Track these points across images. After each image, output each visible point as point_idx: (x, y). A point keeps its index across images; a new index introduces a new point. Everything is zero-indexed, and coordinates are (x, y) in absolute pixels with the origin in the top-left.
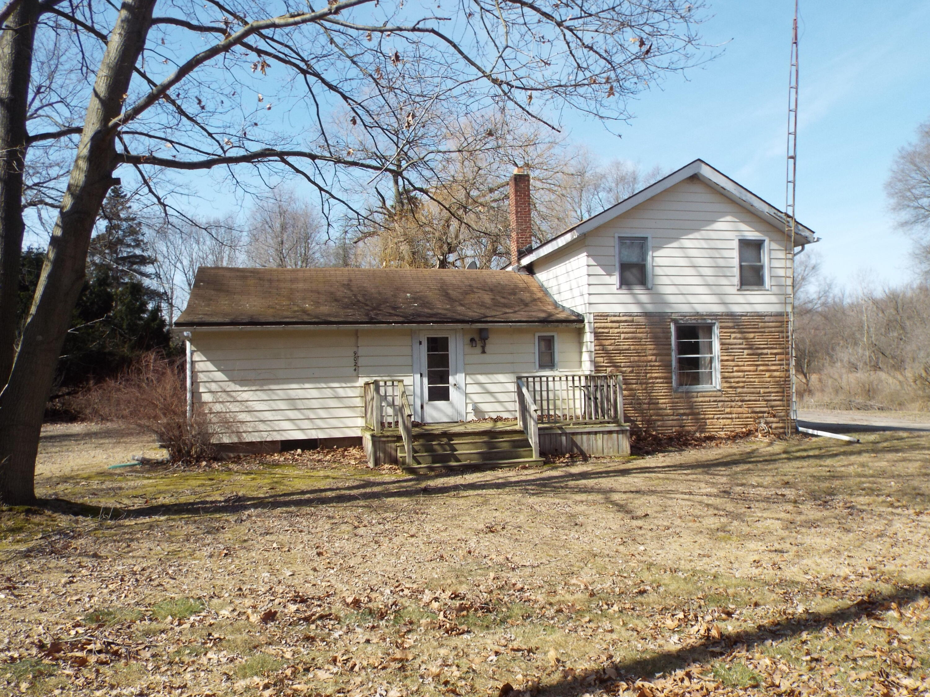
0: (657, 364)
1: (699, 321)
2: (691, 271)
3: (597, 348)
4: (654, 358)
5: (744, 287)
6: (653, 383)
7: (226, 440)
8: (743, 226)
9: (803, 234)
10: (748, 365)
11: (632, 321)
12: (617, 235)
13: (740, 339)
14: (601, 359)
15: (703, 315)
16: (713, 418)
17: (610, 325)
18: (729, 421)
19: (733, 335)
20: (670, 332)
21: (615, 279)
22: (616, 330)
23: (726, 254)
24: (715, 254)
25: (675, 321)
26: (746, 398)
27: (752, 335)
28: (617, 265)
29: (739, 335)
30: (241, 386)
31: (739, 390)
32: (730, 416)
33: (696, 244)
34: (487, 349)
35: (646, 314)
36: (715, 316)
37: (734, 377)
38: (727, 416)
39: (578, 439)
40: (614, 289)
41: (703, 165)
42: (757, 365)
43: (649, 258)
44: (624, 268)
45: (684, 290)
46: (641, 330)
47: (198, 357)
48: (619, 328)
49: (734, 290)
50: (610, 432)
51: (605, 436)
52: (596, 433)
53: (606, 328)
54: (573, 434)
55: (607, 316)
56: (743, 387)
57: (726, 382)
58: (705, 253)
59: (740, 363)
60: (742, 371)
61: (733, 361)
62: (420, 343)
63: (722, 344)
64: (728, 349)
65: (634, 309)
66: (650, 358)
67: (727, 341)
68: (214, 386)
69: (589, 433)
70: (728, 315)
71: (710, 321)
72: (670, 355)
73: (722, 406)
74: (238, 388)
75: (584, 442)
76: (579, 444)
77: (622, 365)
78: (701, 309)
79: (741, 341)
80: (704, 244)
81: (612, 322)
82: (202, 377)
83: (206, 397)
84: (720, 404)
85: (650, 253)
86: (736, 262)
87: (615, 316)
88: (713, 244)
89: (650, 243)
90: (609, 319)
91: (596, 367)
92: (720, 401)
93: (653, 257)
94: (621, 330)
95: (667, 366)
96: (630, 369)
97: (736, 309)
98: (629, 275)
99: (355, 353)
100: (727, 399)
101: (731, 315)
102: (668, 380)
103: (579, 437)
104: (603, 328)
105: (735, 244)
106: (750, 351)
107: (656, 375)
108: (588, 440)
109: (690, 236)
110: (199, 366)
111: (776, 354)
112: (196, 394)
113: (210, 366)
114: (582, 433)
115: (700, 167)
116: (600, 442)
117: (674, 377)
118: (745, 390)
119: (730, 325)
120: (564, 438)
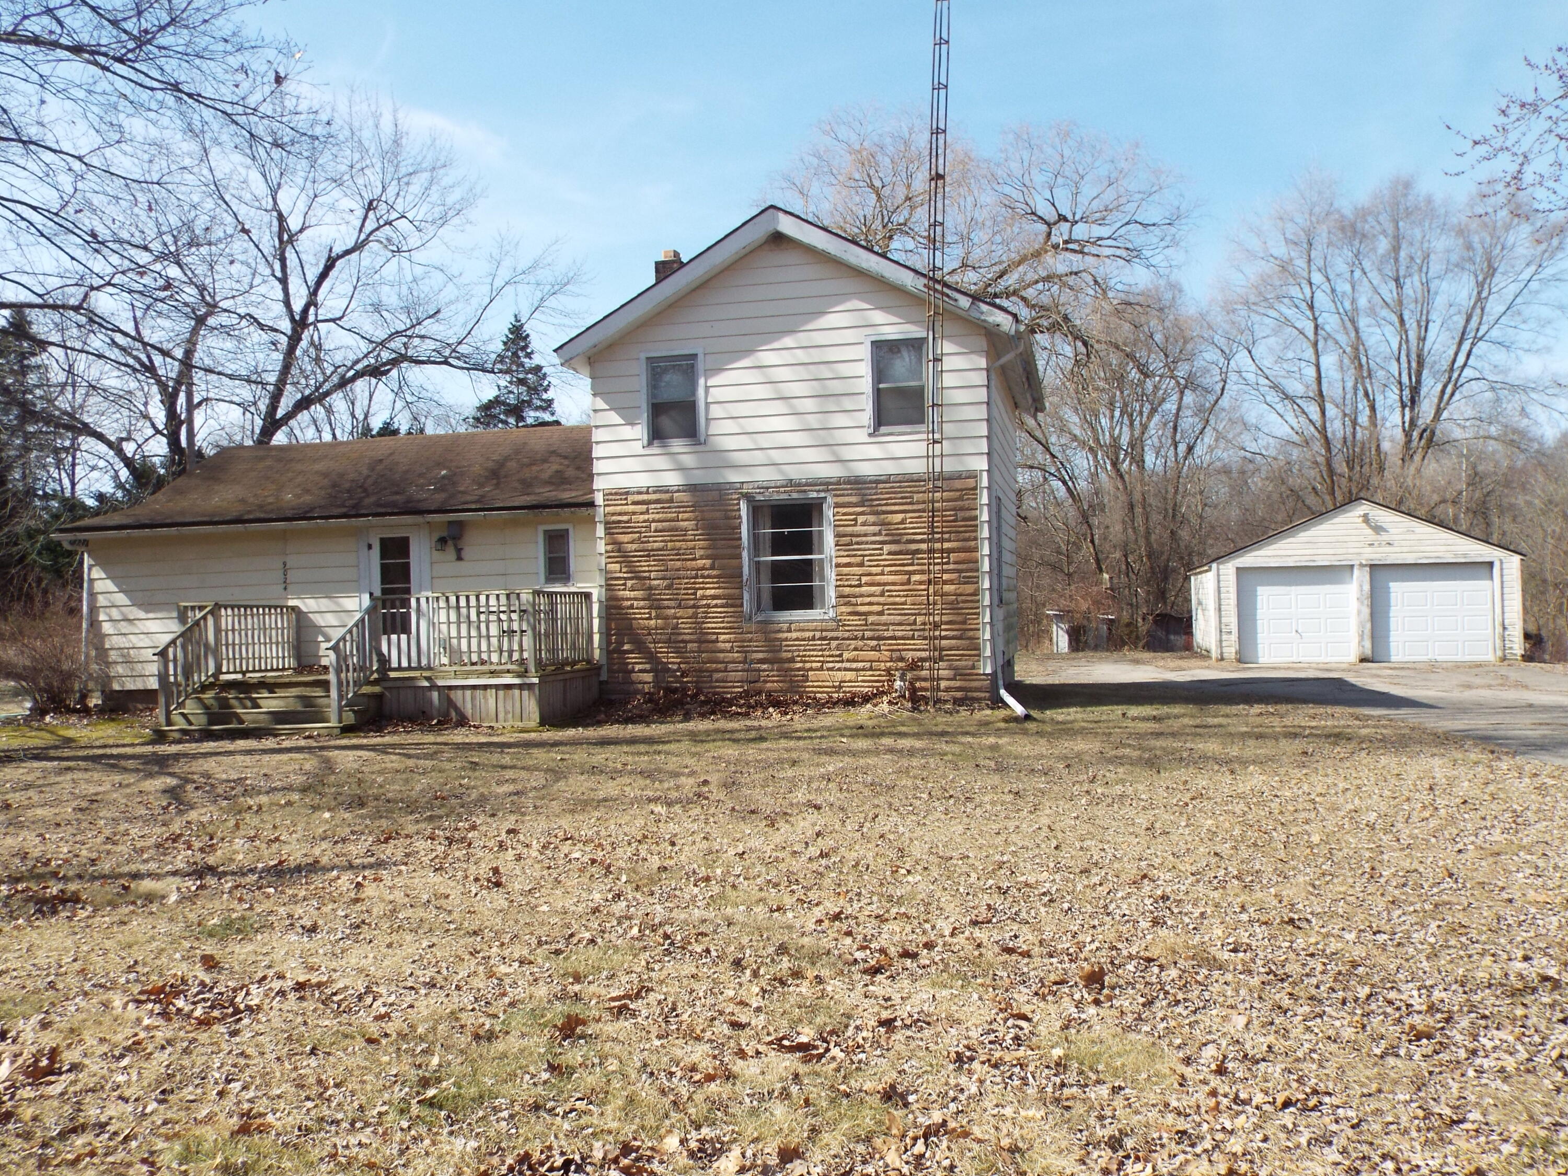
0: (715, 573)
1: (795, 495)
2: (780, 407)
3: (609, 548)
4: (708, 562)
5: (883, 429)
6: (708, 606)
7: (130, 686)
8: (878, 317)
9: (990, 319)
10: (891, 573)
11: (671, 500)
12: (643, 356)
13: (874, 524)
14: (617, 567)
15: (799, 485)
16: (821, 669)
17: (631, 508)
18: (850, 675)
19: (861, 519)
20: (740, 517)
21: (640, 431)
22: (642, 517)
23: (845, 370)
24: (825, 372)
25: (749, 498)
26: (886, 634)
27: (899, 517)
28: (644, 406)
29: (871, 518)
30: (147, 612)
31: (871, 619)
32: (854, 665)
33: (787, 357)
34: (464, 554)
35: (692, 488)
36: (826, 484)
37: (862, 596)
38: (848, 665)
39: (457, 696)
40: (638, 447)
41: (781, 215)
42: (910, 573)
43: (701, 392)
44: (658, 410)
45: (764, 441)
46: (686, 515)
47: (97, 573)
48: (647, 512)
49: (862, 435)
50: (508, 687)
51: (501, 693)
52: (485, 687)
53: (625, 514)
54: (450, 688)
55: (627, 493)
56: (881, 613)
57: (847, 604)
58: (802, 373)
59: (874, 570)
60: (879, 584)
61: (861, 565)
62: (370, 547)
63: (838, 535)
64: (851, 544)
65: (673, 479)
66: (701, 563)
67: (849, 529)
68: (115, 613)
69: (474, 687)
70: (849, 483)
71: (815, 495)
72: (739, 557)
73: (837, 648)
74: (142, 615)
75: (465, 701)
76: (459, 704)
77: (653, 575)
78: (795, 473)
79: (877, 528)
80: (801, 356)
81: (634, 503)
82: (101, 600)
83: (107, 628)
84: (834, 644)
85: (702, 381)
86: (866, 385)
87: (640, 493)
88: (816, 355)
89: (701, 365)
90: (631, 498)
91: (607, 579)
92: (832, 639)
93: (707, 388)
94: (651, 517)
95: (732, 577)
96: (666, 583)
97: (867, 470)
98: (666, 422)
99: (285, 564)
100: (847, 635)
101: (857, 483)
102: (734, 602)
103: (460, 692)
104: (620, 514)
105: (865, 352)
106: (894, 547)
107: (712, 592)
108: (473, 698)
109: (776, 345)
110: (99, 586)
111: (950, 551)
112: (94, 624)
113: (109, 585)
114: (463, 687)
115: (776, 220)
116: (492, 702)
117: (746, 596)
118: (884, 618)
119: (853, 499)
120: (435, 695)
